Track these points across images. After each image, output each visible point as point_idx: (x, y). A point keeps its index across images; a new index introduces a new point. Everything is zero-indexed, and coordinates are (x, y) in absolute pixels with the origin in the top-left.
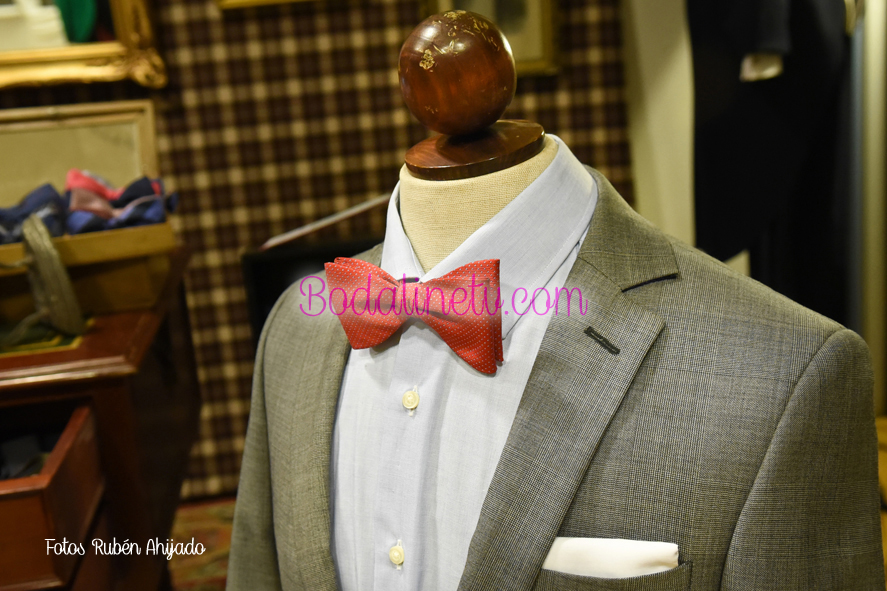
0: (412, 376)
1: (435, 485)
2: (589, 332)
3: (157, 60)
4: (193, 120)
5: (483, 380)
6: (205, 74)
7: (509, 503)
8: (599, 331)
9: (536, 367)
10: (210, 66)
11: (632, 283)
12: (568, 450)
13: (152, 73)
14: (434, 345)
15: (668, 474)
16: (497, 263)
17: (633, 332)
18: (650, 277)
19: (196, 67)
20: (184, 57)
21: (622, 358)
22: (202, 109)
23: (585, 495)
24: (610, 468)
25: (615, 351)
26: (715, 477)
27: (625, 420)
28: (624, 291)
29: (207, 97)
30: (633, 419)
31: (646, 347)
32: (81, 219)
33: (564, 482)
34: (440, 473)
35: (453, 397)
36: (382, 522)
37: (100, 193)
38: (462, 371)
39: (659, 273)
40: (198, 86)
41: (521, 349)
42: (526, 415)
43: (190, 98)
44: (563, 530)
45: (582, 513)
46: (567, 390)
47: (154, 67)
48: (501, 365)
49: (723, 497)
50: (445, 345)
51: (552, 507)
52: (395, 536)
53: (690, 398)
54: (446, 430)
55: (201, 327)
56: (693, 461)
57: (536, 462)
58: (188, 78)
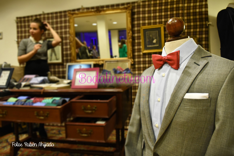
0: (164, 72)
1: (166, 88)
2: (195, 63)
3: (132, 60)
4: (137, 69)
5: (176, 71)
6: (139, 63)
7: (178, 88)
8: (196, 63)
9: (185, 68)
10: (140, 61)
11: (203, 56)
12: (190, 79)
13: (132, 62)
14: (168, 67)
15: (207, 83)
16: (179, 51)
17: (202, 63)
18: (206, 56)
19: (138, 61)
20: (136, 60)
21: (200, 66)
22: (138, 68)
23: (192, 86)
24: (197, 82)
25: (199, 65)
26: (216, 83)
27: (200, 75)
28: (202, 58)
29: (139, 66)
30: (201, 75)
31: (205, 64)
32: (118, 72)
33: (188, 84)
34: (167, 86)
35: (171, 74)
36: (157, 95)
37: (122, 69)
38: (173, 70)
39: (208, 55)
40: (138, 64)
41: (183, 66)
42: (183, 75)
43: (137, 66)
44: (187, 92)
45: (191, 89)
46: (190, 71)
47: (132, 61)
48: (179, 69)
49: (218, 87)
50: (170, 66)
51: (186, 88)
52: (159, 97)
53: (212, 72)
54: (169, 79)
55: (134, 89)
56: (212, 81)
57: (184, 81)
58: (137, 63)
